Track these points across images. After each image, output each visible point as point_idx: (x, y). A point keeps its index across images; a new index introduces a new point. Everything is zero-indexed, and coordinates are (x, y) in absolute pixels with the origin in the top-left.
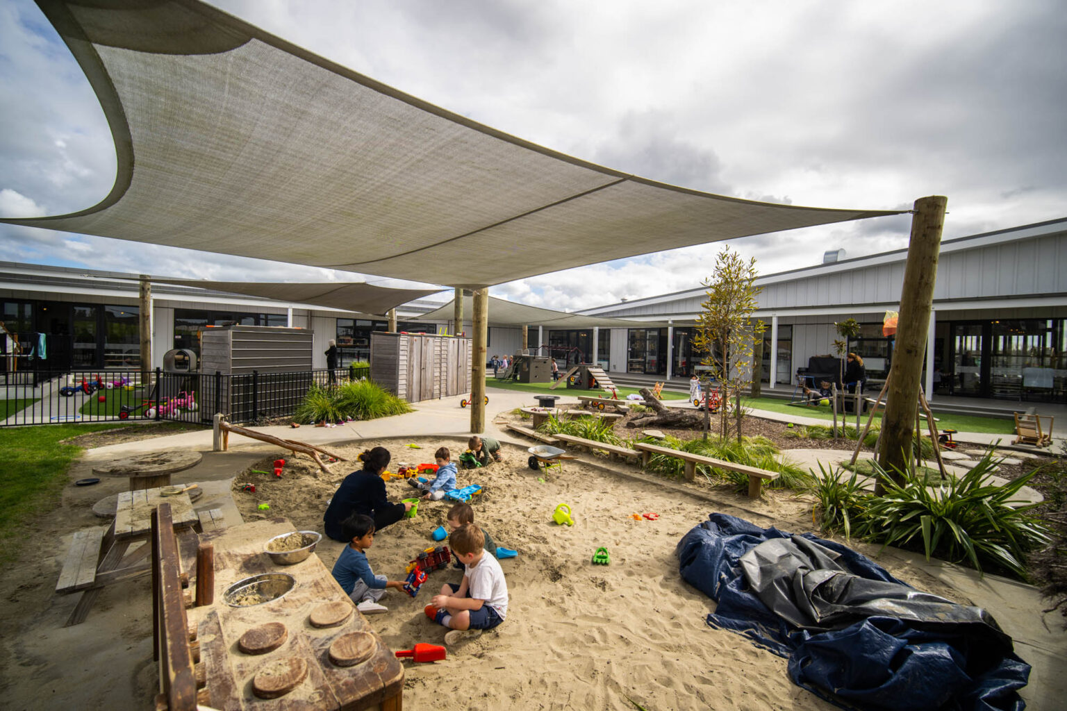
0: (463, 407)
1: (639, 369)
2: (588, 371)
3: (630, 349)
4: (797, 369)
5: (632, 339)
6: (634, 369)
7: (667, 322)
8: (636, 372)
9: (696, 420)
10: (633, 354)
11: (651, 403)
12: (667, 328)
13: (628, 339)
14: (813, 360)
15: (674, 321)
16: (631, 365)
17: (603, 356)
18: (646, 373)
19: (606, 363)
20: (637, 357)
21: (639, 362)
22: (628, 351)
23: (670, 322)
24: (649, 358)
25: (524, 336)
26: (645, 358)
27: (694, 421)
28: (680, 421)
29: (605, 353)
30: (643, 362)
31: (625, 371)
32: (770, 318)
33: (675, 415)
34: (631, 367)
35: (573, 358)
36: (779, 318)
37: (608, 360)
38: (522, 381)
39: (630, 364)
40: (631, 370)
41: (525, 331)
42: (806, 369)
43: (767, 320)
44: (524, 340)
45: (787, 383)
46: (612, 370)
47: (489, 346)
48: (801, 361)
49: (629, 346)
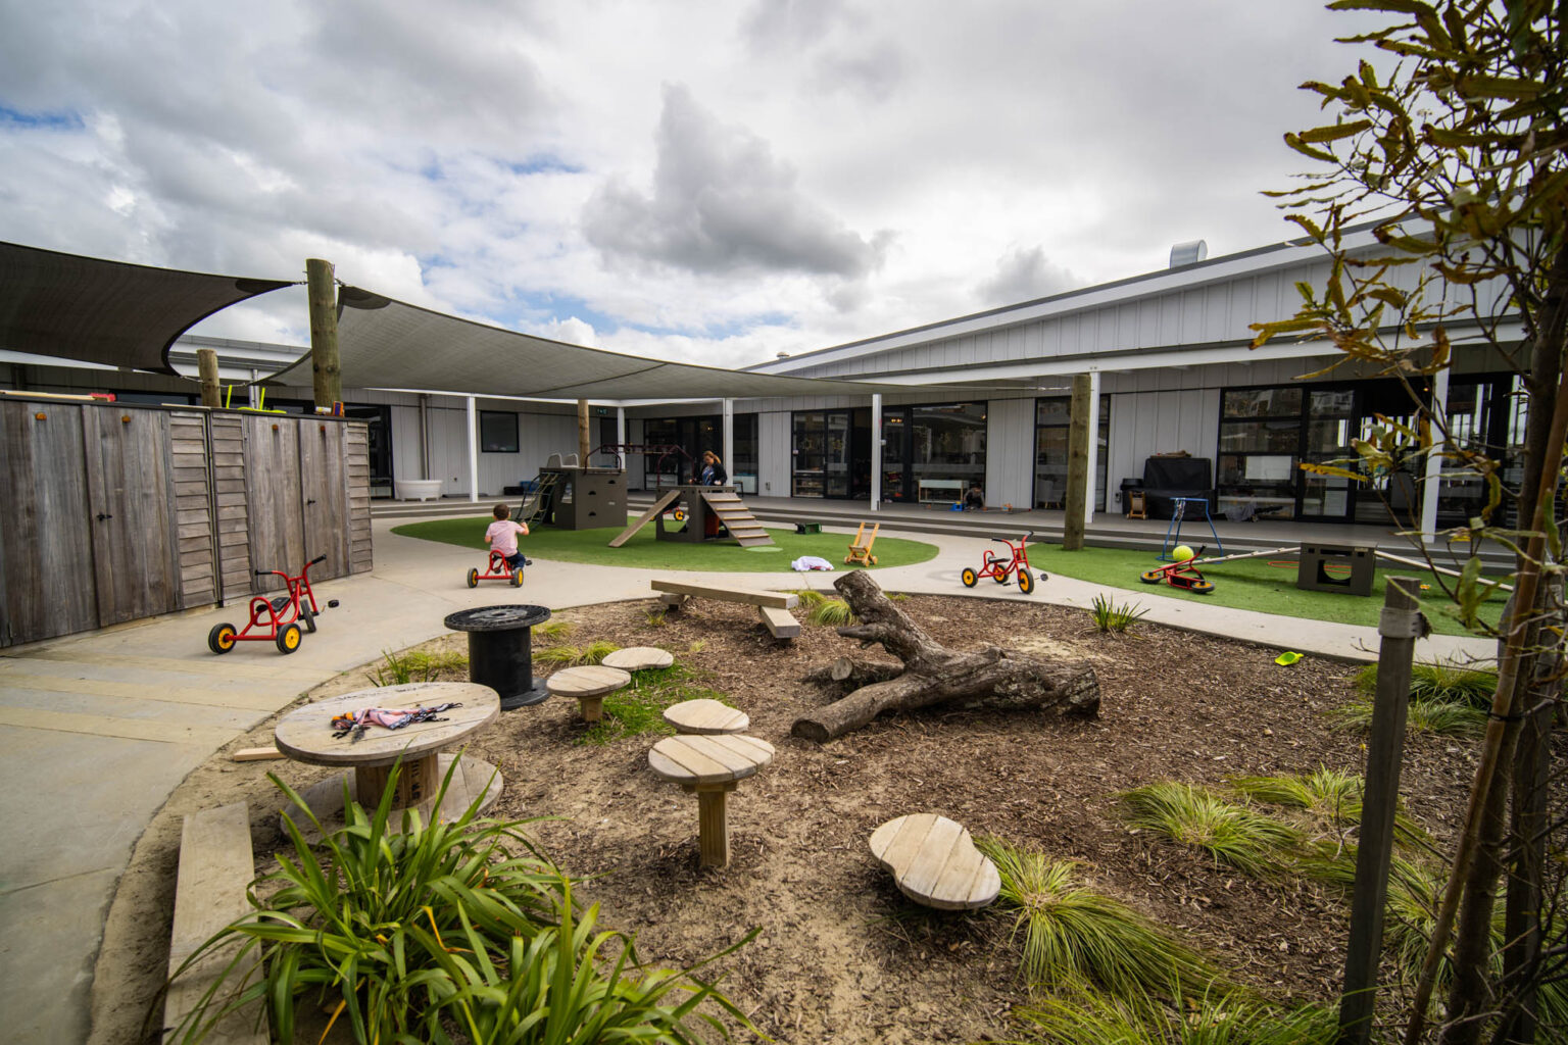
0: (217, 651)
1: (813, 490)
3: (796, 452)
4: (1120, 483)
5: (799, 433)
6: (805, 490)
8: (809, 495)
9: (1047, 686)
10: (801, 460)
11: (880, 628)
13: (793, 433)
14: (1155, 464)
15: (882, 390)
16: (799, 483)
17: (743, 466)
18: (828, 497)
19: (752, 479)
20: (809, 467)
21: (813, 476)
22: (793, 455)
24: (833, 467)
25: (582, 428)
26: (825, 468)
27: (1039, 691)
28: (987, 690)
29: (747, 458)
30: (820, 475)
31: (787, 493)
32: (1088, 375)
33: (970, 671)
34: (798, 487)
35: (689, 472)
36: (1104, 375)
37: (756, 473)
38: (559, 524)
39: (796, 480)
40: (799, 490)
41: (584, 418)
42: (1139, 481)
43: (1082, 380)
44: (582, 435)
45: (1100, 510)
46: (763, 492)
47: (518, 451)
48: (1127, 464)
49: (793, 446)
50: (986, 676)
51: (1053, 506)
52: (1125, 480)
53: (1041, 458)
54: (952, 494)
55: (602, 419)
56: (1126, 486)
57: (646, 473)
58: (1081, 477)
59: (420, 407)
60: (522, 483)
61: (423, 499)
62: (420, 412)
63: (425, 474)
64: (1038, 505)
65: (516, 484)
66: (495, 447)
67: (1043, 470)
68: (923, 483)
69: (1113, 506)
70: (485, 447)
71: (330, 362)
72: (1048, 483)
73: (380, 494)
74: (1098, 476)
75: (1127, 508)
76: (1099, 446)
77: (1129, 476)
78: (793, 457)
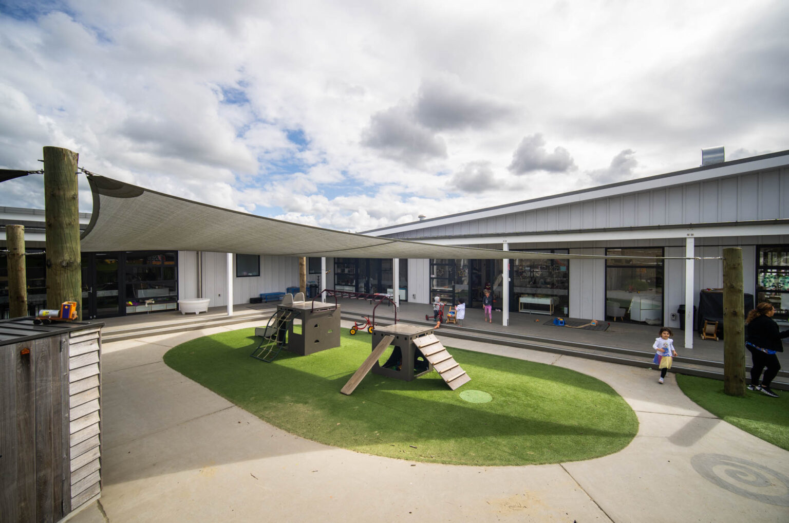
3: (433, 276)
13: (431, 265)
14: (709, 297)
20: (443, 286)
21: (446, 292)
25: (302, 265)
26: (454, 287)
30: (449, 292)
31: (428, 302)
36: (698, 240)
37: (406, 288)
44: (301, 269)
46: (411, 300)
47: (259, 275)
49: (431, 272)
54: (545, 307)
57: (335, 285)
60: (261, 295)
61: (197, 313)
62: (198, 253)
63: (199, 295)
64: (608, 318)
65: (256, 296)
66: (245, 273)
68: (522, 300)
70: (239, 274)
71: (67, 257)
73: (168, 308)
77: (682, 303)
78: (431, 279)
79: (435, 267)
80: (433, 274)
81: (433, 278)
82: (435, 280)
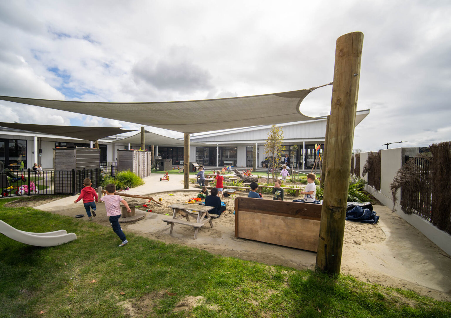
0: (161, 181)
2: (193, 165)
4: (261, 162)
7: (216, 144)
12: (216, 147)
13: (196, 152)
14: (267, 158)
15: (219, 144)
20: (200, 159)
21: (201, 161)
23: (217, 144)
24: (205, 159)
26: (204, 159)
28: (248, 180)
30: (203, 161)
32: (255, 143)
36: (258, 143)
38: (160, 170)
41: (153, 148)
42: (265, 161)
43: (254, 144)
45: (258, 167)
48: (262, 158)
49: (197, 154)
50: (248, 178)
51: (250, 166)
52: (262, 161)
53: (247, 157)
55: (149, 147)
56: (262, 162)
58: (255, 161)
59: (113, 145)
62: (113, 146)
64: (247, 166)
67: (248, 159)
68: (225, 162)
69: (260, 166)
72: (249, 162)
74: (258, 160)
75: (263, 166)
76: (258, 153)
77: (263, 160)
78: (196, 157)
79: (198, 152)
80: (197, 155)
81: (197, 156)
82: (198, 157)
